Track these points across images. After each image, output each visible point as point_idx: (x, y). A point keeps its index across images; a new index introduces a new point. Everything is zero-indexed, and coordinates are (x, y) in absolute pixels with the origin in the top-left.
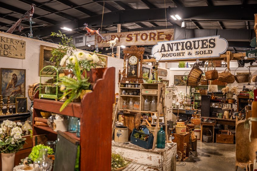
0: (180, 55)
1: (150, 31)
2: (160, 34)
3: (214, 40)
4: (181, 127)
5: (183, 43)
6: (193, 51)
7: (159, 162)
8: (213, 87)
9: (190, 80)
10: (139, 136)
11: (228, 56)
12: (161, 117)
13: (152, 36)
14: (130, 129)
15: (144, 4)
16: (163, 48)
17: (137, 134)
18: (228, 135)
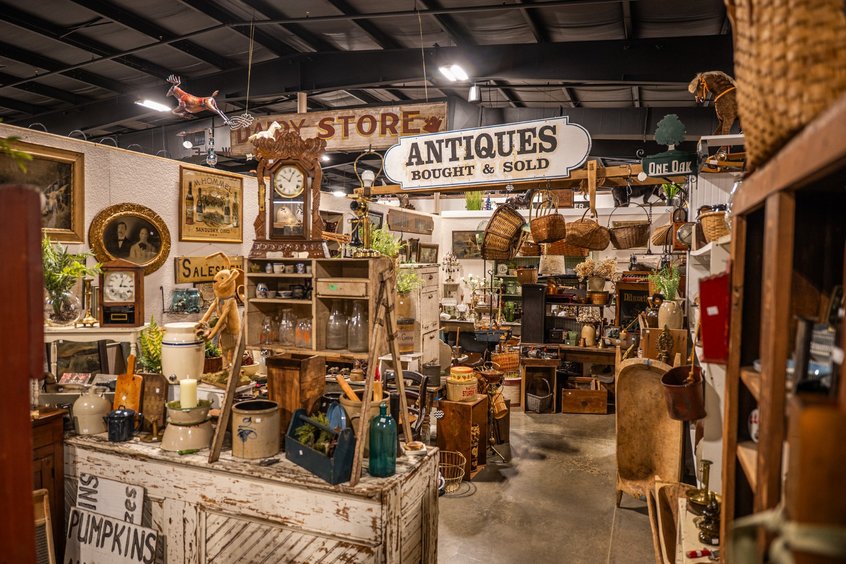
0: (461, 174)
1: (382, 110)
2: (410, 116)
3: (553, 129)
4: (462, 380)
5: (468, 139)
6: (497, 162)
7: (374, 527)
8: (552, 262)
9: (490, 244)
10: (314, 433)
11: (591, 175)
12: (405, 353)
13: (388, 123)
14: (288, 409)
15: (367, 37)
16: (414, 154)
17: (305, 427)
18: (592, 392)
